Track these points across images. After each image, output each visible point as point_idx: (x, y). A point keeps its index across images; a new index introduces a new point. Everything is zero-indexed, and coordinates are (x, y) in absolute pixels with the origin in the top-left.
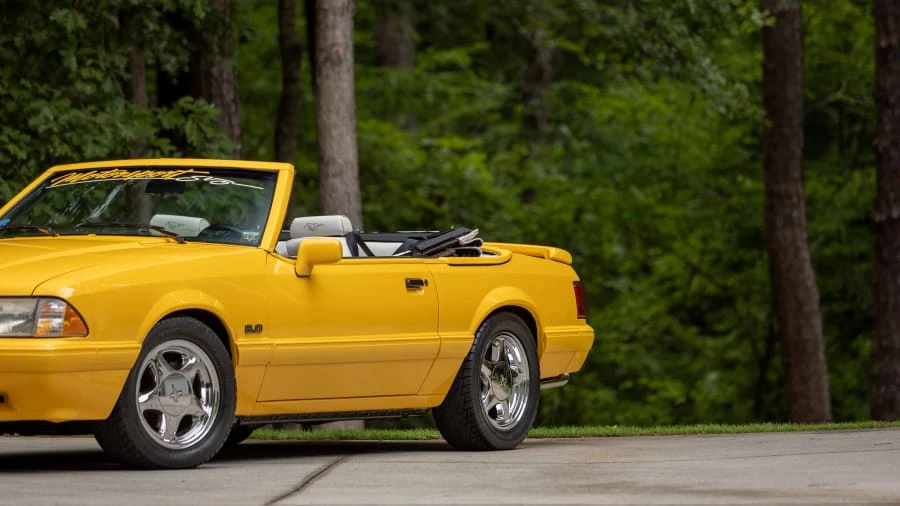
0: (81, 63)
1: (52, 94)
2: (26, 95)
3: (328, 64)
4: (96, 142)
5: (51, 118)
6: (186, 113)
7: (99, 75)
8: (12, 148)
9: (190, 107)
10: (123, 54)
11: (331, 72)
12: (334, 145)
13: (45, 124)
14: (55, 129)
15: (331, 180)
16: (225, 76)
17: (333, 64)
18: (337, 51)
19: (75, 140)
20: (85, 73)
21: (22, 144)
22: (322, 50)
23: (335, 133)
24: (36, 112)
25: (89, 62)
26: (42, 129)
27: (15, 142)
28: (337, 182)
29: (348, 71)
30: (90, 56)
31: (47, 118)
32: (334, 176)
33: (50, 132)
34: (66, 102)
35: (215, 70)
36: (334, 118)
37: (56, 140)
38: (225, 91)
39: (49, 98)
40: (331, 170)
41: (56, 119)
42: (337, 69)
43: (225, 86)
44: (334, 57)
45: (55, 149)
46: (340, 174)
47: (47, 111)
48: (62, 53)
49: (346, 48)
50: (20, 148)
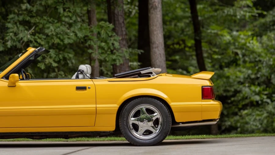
0: (64, 10)
1: (54, 22)
2: (45, 22)
3: (152, 9)
4: (69, 38)
5: (53, 30)
6: (102, 27)
7: (70, 15)
8: (39, 41)
9: (103, 25)
10: (79, 7)
11: (153, 12)
12: (155, 37)
13: (51, 32)
14: (54, 34)
15: (154, 49)
16: (120, 14)
17: (154, 9)
18: (155, 5)
19: (61, 37)
20: (66, 14)
21: (42, 39)
22: (150, 4)
23: (155, 33)
24: (48, 28)
25: (67, 10)
26: (50, 34)
27: (40, 38)
28: (156, 50)
29: (160, 11)
30: (67, 8)
31: (52, 30)
32: (155, 48)
33: (52, 34)
34: (59, 24)
35: (116, 11)
36: (155, 28)
37: (55, 38)
38: (120, 19)
39: (52, 23)
40: (154, 46)
41: (55, 30)
42: (155, 10)
43: (120, 17)
44: (154, 6)
45: (54, 40)
46: (158, 47)
47: (52, 28)
48: (58, 7)
49: (159, 3)
50: (42, 40)
